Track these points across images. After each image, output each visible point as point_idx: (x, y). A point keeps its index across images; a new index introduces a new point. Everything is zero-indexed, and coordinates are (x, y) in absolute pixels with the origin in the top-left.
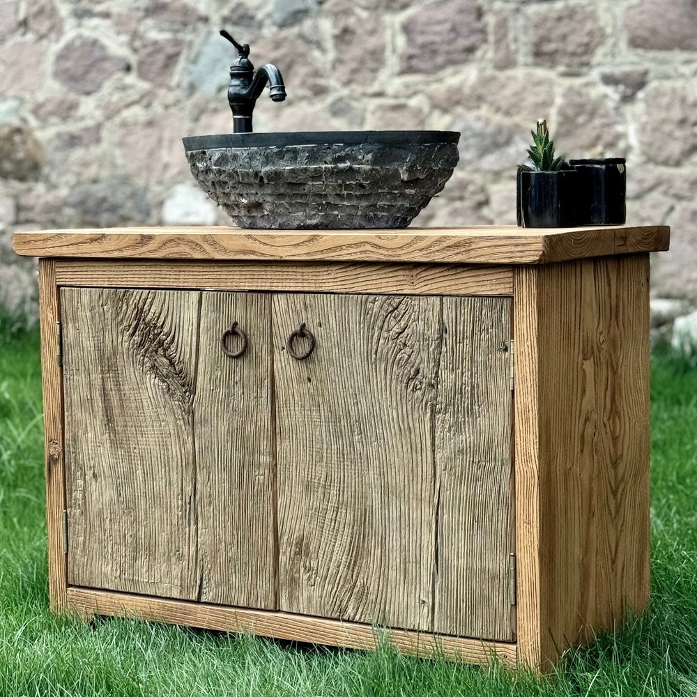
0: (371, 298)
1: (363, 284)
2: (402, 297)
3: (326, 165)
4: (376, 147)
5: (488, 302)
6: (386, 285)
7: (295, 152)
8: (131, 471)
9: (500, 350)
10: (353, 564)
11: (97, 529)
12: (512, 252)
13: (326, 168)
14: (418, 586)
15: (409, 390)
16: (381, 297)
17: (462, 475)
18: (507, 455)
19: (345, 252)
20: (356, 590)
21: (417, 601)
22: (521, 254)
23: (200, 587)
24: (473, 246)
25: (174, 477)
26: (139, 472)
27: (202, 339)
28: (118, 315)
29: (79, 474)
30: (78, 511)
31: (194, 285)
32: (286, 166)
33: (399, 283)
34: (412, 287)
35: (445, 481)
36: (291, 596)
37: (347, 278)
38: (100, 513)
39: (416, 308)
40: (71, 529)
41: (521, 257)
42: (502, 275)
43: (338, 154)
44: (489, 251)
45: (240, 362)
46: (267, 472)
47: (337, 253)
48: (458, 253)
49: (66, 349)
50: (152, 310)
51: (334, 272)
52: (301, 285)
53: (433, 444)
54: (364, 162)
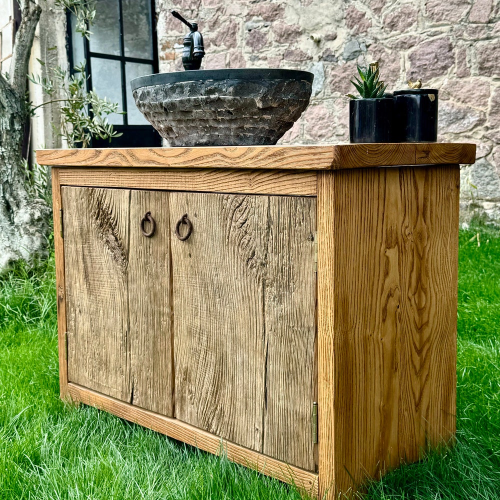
0: (226, 196)
1: (221, 185)
2: (245, 196)
3: (201, 97)
4: (235, 82)
5: (300, 200)
6: (234, 186)
7: (182, 87)
8: (97, 311)
9: (308, 239)
10: (215, 393)
11: (81, 347)
12: (313, 160)
13: (202, 98)
14: (254, 416)
15: (249, 267)
16: (231, 195)
17: (282, 336)
18: (312, 324)
19: (206, 161)
20: (217, 412)
21: (253, 428)
22: (318, 162)
23: (132, 394)
24: (286, 155)
25: (118, 317)
26: (101, 311)
27: (131, 223)
28: (89, 205)
29: (72, 309)
30: (72, 334)
31: (126, 185)
32: (176, 98)
33: (242, 185)
34: (250, 188)
35: (271, 339)
36: (182, 409)
37: (211, 181)
38: (83, 337)
39: (253, 204)
40: (69, 345)
41: (319, 164)
42: (309, 179)
43: (209, 88)
44: (296, 159)
45: (152, 240)
46: (168, 319)
47: (201, 162)
48: (275, 161)
49: (65, 227)
50: (106, 203)
51: (203, 176)
52: (184, 186)
53: (264, 310)
54: (227, 93)
